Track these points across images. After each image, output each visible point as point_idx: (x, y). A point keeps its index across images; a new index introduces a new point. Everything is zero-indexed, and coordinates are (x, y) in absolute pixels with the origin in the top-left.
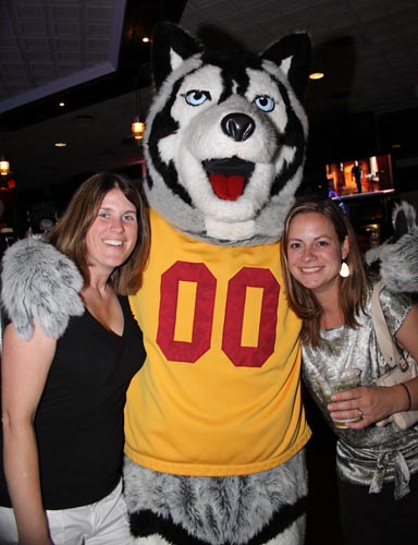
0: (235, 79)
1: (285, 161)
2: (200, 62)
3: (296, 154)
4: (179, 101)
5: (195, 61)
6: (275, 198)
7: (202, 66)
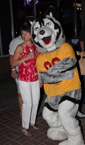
0: (41, 22)
1: (57, 33)
2: (35, 22)
3: (59, 30)
4: (34, 31)
5: (34, 22)
6: (58, 40)
7: (36, 23)
